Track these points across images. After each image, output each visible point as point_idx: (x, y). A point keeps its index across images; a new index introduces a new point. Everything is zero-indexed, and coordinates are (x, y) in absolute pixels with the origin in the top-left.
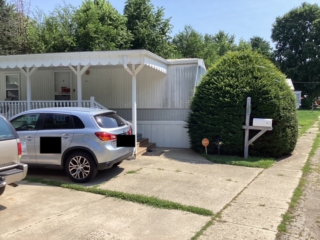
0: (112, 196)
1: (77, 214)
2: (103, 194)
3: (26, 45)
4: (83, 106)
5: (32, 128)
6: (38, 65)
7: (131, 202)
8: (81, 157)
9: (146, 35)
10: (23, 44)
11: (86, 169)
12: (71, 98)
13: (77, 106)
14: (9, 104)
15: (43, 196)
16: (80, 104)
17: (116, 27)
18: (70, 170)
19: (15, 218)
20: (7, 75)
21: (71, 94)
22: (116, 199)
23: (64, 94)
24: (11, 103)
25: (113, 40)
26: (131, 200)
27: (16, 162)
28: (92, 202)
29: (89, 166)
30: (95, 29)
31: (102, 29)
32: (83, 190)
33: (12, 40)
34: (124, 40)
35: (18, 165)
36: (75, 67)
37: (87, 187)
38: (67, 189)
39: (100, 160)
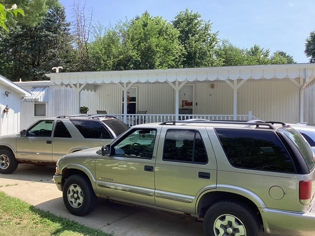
12: (193, 112)
16: (235, 118)
21: (193, 108)
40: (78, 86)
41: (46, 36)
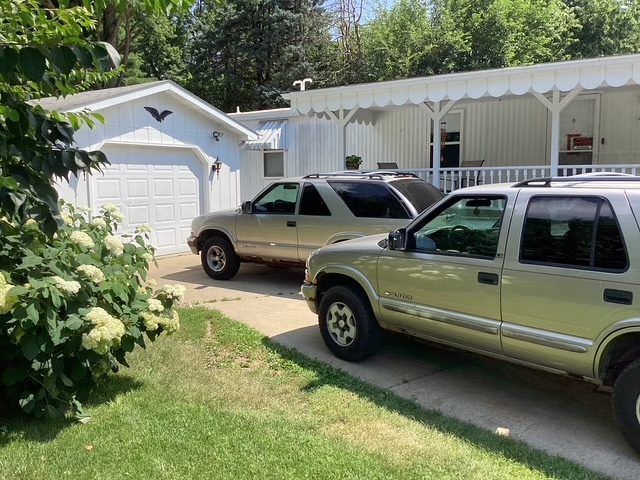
21: (596, 151)
34: (562, 29)
40: (341, 114)
41: (281, 19)
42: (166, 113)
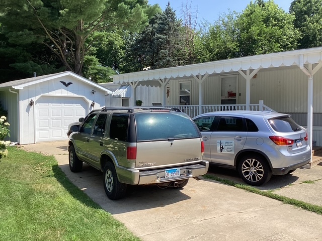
0: (291, 204)
1: (257, 215)
2: (279, 200)
3: (192, 55)
4: (251, 110)
5: (206, 129)
6: (211, 72)
7: (313, 213)
8: (254, 160)
9: (318, 30)
10: (189, 54)
11: (259, 172)
12: (237, 102)
13: (245, 110)
14: (184, 108)
15: (220, 192)
16: (248, 107)
17: (282, 27)
18: (243, 172)
19: (200, 208)
20: (180, 83)
21: (237, 99)
22: (296, 207)
23: (230, 98)
24: (185, 107)
25: (277, 41)
26: (314, 211)
27: (199, 158)
28: (270, 206)
29: (263, 170)
30: (258, 32)
31: (266, 31)
32: (258, 193)
33: (181, 52)
34: (291, 39)
35: (201, 162)
36: (244, 72)
37: (262, 191)
38: (241, 190)
39: (275, 164)
40: (134, 83)
42: (70, 84)
